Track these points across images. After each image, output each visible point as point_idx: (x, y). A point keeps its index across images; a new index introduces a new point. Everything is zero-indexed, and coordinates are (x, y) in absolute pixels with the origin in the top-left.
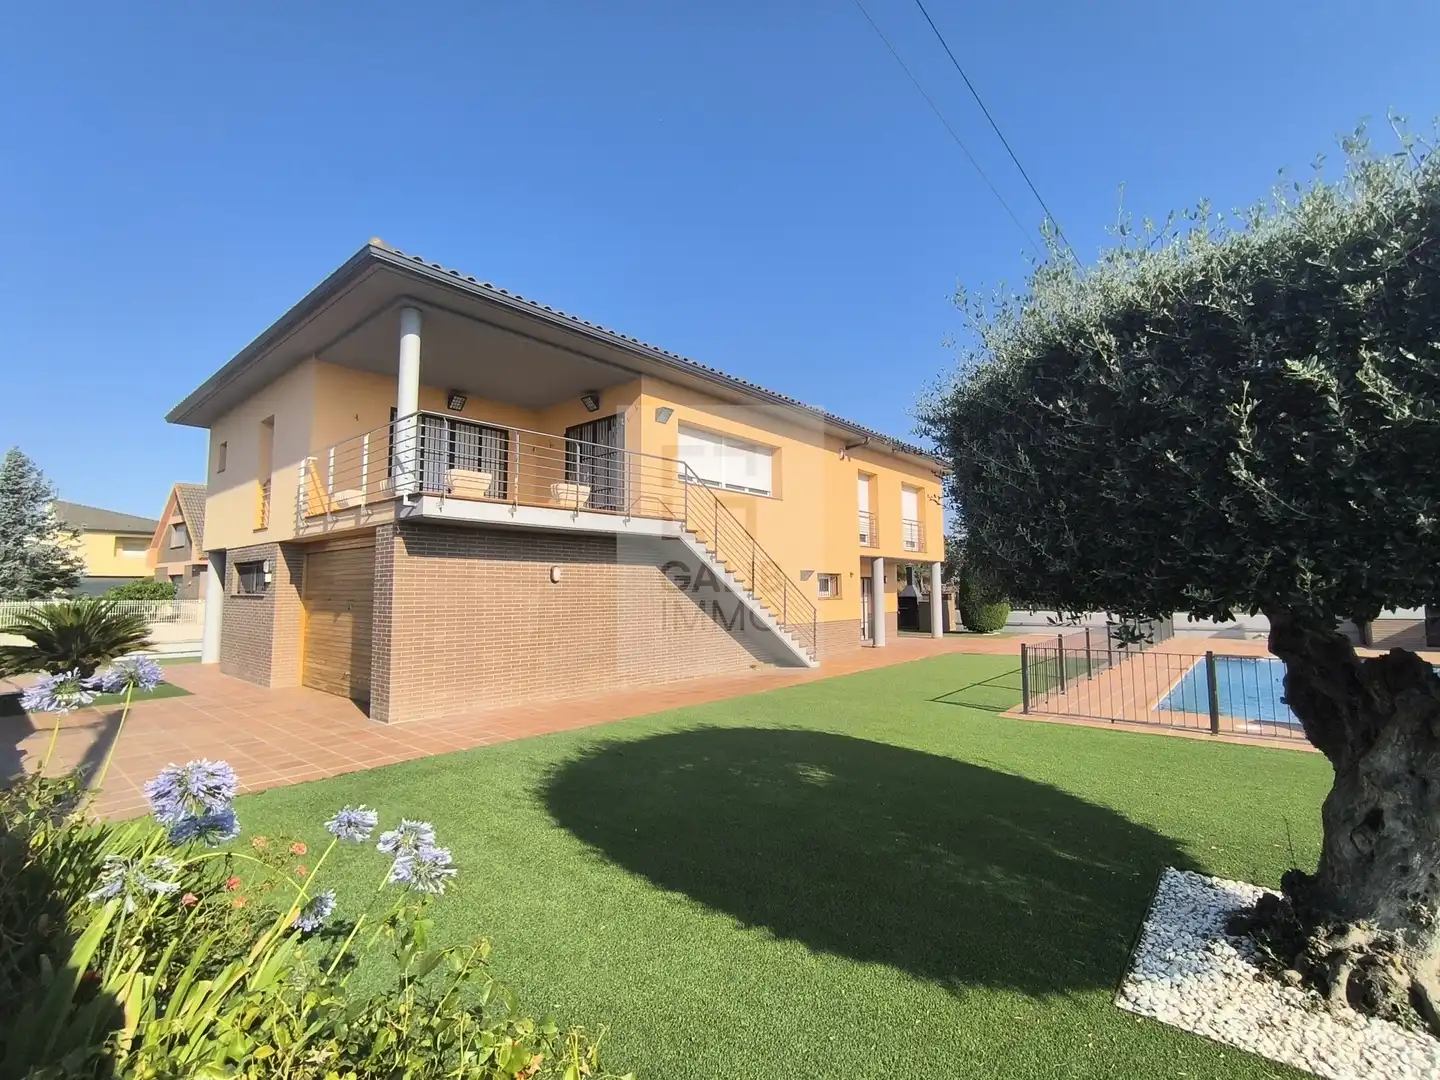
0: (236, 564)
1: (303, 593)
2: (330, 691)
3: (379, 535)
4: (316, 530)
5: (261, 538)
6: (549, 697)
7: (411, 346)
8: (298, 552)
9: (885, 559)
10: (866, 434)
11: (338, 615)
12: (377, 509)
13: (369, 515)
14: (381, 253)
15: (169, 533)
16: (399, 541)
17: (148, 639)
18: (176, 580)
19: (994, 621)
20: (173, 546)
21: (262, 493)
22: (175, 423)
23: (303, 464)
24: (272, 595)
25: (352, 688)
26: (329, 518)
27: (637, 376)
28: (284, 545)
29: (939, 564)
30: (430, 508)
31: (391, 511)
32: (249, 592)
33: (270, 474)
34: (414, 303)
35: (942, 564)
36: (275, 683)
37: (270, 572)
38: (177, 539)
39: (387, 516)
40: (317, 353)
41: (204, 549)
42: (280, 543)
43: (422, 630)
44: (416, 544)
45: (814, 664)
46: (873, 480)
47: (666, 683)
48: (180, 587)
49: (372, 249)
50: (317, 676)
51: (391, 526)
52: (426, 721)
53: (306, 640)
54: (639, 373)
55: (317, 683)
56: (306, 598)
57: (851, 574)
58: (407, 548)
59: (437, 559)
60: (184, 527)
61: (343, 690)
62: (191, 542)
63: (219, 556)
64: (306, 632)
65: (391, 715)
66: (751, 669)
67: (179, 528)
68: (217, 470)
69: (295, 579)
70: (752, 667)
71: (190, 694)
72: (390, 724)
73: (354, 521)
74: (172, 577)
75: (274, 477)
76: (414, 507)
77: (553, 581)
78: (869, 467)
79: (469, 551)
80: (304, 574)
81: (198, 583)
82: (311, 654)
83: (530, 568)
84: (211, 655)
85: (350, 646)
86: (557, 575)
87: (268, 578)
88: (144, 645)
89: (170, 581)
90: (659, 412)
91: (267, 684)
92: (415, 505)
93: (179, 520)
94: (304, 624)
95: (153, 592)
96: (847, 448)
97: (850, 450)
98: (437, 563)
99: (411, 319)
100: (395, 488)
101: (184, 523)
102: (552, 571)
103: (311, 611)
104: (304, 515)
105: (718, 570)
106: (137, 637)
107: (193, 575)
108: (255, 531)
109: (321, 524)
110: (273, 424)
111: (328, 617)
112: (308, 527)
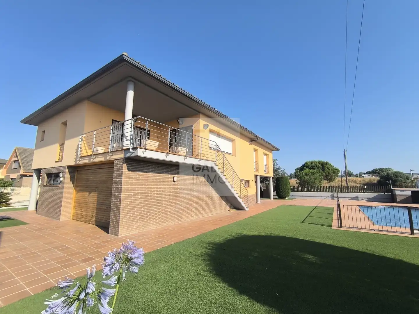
0: (46, 174)
1: (75, 185)
2: (86, 222)
3: (116, 163)
4: (85, 161)
5: (59, 164)
6: (172, 223)
7: (130, 95)
8: (74, 170)
9: (260, 176)
10: (257, 137)
11: (90, 193)
12: (115, 153)
13: (111, 156)
14: (127, 58)
15: (11, 164)
16: (125, 166)
17: (10, 202)
18: (13, 180)
19: (287, 195)
20: (13, 168)
21: (59, 148)
22: (24, 123)
23: (81, 137)
24: (63, 186)
25: (96, 221)
26: (93, 157)
27: (197, 113)
28: (69, 167)
29: (272, 177)
30: (140, 153)
31: (122, 154)
32: (51, 184)
33: (65, 141)
34: (133, 80)
35: (273, 178)
36: (63, 218)
37: (62, 177)
38: (14, 166)
39: (121, 156)
40: (88, 98)
41: (32, 168)
42: (67, 166)
43: (132, 200)
44: (131, 167)
45: (247, 209)
46: (256, 151)
47: (206, 217)
48: (15, 183)
49: (124, 56)
50: (80, 216)
51: (122, 160)
52: (132, 235)
53: (75, 202)
54: (199, 112)
55: (80, 219)
56: (76, 186)
57: (253, 180)
58: (127, 168)
59: (137, 173)
60: (18, 162)
61: (93, 222)
62: (20, 167)
63: (38, 171)
64: (75, 199)
65: (120, 233)
66: (228, 211)
67: (16, 162)
68: (40, 140)
69: (72, 180)
70: (229, 210)
71: (29, 224)
72: (119, 237)
73: (104, 158)
74: (12, 179)
75: (67, 143)
76: (133, 153)
77: (174, 181)
78: (257, 148)
79: (148, 170)
80: (76, 177)
81: (22, 181)
82: (77, 208)
83: (167, 177)
84: (32, 207)
85: (96, 205)
86: (175, 179)
87: (61, 179)
88: (8, 204)
89: (11, 180)
90: (205, 125)
91: (59, 219)
92: (134, 152)
93: (16, 159)
94: (74, 197)
95: (4, 184)
96: (251, 141)
97: (252, 142)
98: (137, 174)
99: (131, 86)
100: (123, 146)
101: (18, 160)
102: (174, 178)
103: (78, 191)
104: (79, 156)
105: (224, 178)
106: (5, 202)
107: (20, 178)
108: (56, 162)
109: (88, 159)
110: (66, 124)
111: (86, 194)
112: (81, 160)
